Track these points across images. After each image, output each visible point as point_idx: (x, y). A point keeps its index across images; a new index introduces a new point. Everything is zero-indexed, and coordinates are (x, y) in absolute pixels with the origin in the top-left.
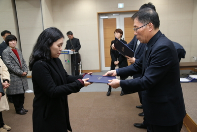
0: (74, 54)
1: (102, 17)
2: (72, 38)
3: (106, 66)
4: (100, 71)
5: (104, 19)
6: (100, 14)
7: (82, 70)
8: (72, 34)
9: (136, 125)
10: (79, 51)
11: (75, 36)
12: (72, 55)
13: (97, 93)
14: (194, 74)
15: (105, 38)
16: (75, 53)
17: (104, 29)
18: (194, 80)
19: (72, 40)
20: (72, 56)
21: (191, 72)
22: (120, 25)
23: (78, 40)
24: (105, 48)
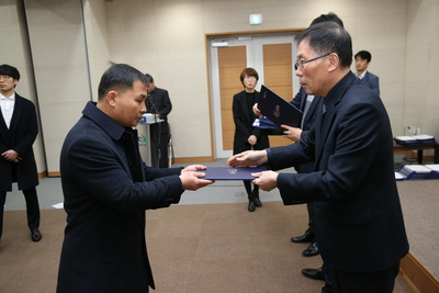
0: (156, 123)
1: (215, 44)
2: (151, 88)
3: (224, 149)
4: (213, 159)
5: (219, 48)
6: (210, 38)
7: (173, 159)
8: (152, 80)
9: (307, 273)
10: (168, 116)
11: (158, 84)
12: (151, 125)
13: (209, 207)
14: (411, 163)
15: (222, 89)
16: (159, 120)
17: (220, 68)
18: (413, 176)
19: (152, 92)
20: (153, 127)
21: (405, 159)
22: (255, 61)
23: (165, 93)
24: (222, 110)
